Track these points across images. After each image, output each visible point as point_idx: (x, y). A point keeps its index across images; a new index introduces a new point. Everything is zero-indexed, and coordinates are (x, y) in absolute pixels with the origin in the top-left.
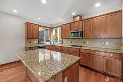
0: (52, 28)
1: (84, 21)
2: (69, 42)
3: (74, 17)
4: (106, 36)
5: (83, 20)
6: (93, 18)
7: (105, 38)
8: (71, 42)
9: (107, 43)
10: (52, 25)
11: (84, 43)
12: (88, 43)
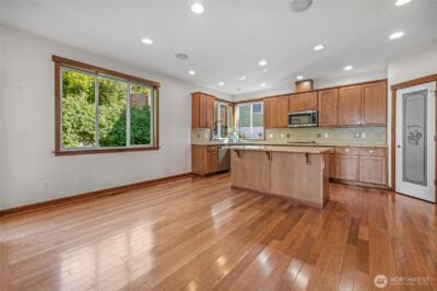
0: (234, 104)
1: (320, 93)
2: (282, 136)
3: (298, 83)
4: (363, 123)
5: (318, 91)
6: (338, 88)
7: (361, 125)
8: (288, 136)
9: (364, 135)
10: (233, 96)
11: (319, 135)
12: (326, 135)
